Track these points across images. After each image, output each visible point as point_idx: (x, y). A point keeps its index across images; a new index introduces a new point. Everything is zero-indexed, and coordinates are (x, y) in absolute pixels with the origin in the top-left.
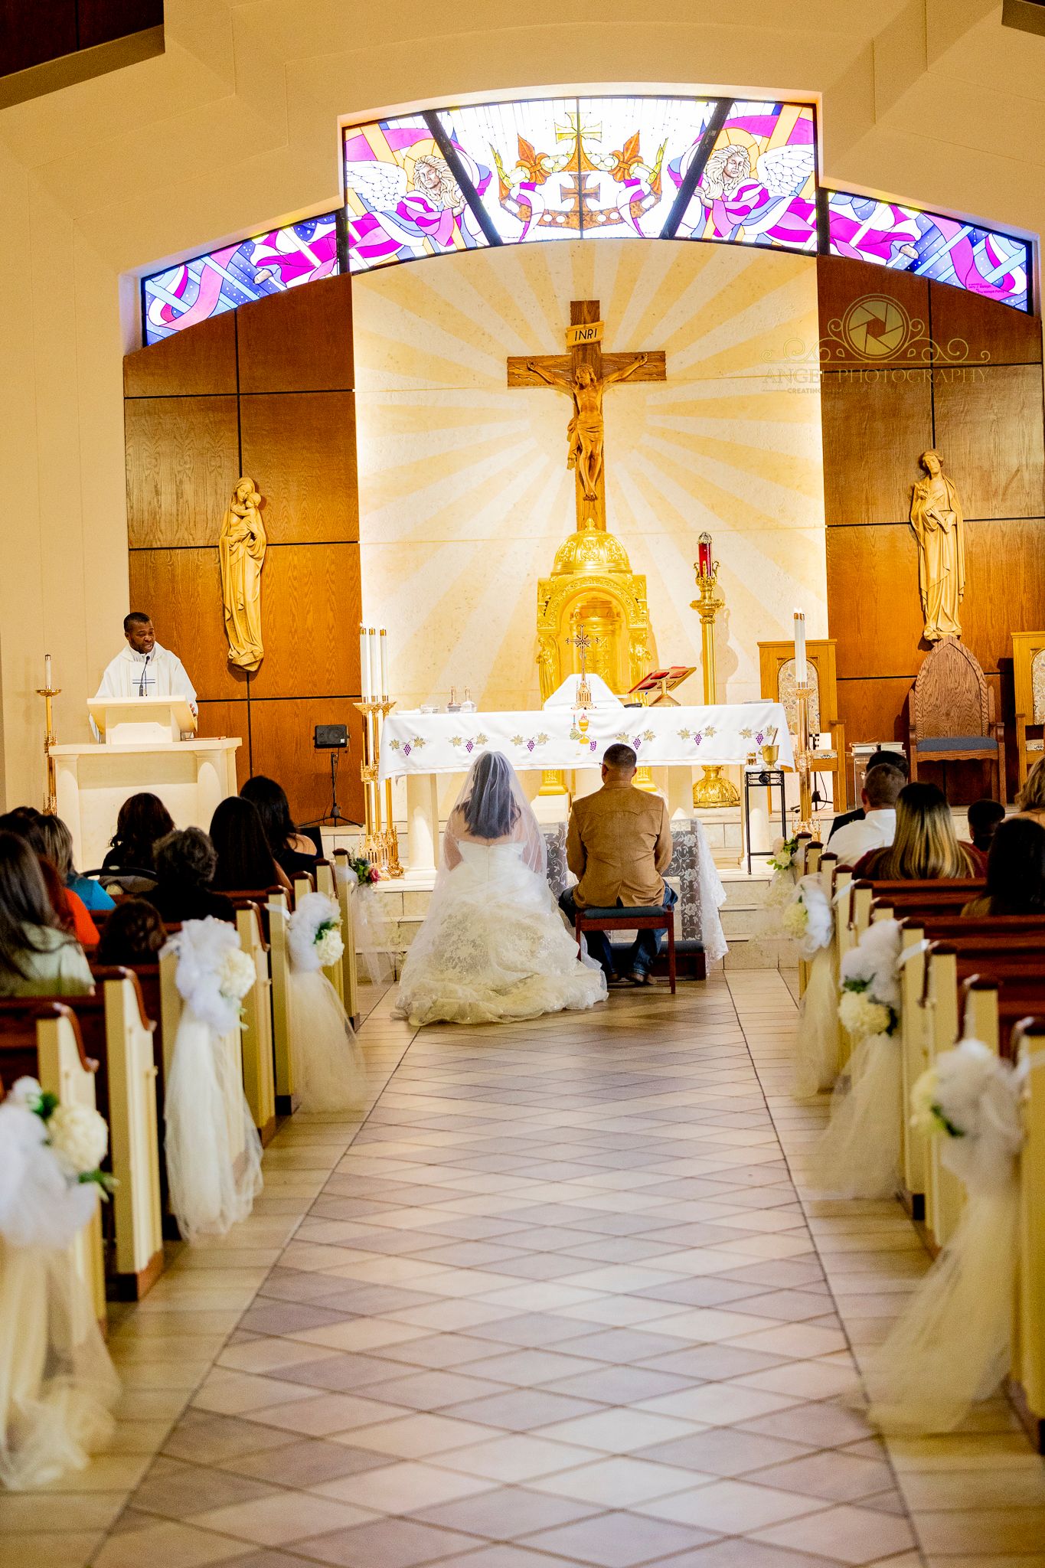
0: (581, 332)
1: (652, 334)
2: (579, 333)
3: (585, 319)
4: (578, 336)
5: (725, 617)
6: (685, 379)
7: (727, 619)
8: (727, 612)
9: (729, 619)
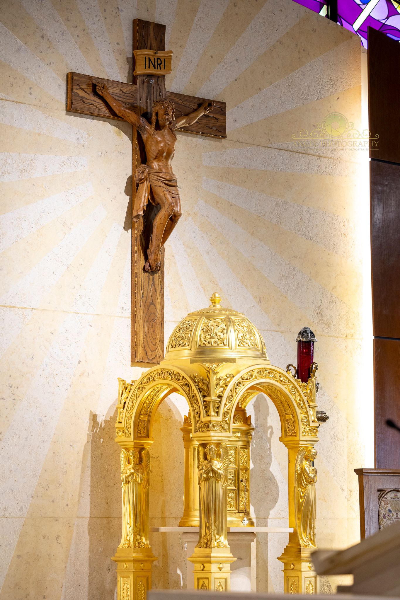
0: (149, 59)
1: (210, 80)
2: (147, 60)
3: (151, 44)
4: (147, 64)
5: (269, 436)
6: (239, 141)
7: (270, 439)
8: (270, 430)
9: (272, 438)
